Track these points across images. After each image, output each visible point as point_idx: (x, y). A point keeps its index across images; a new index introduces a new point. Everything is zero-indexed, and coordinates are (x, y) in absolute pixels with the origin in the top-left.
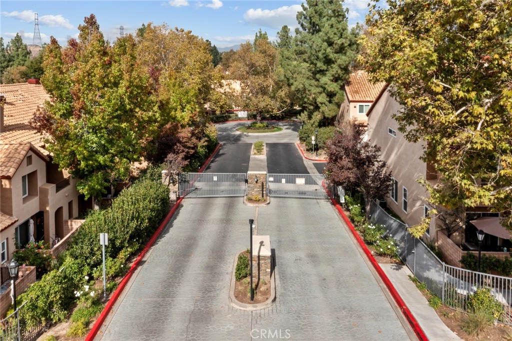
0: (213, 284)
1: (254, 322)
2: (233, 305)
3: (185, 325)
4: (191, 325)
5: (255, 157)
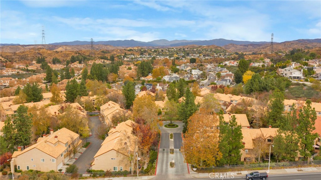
5: (170, 140)
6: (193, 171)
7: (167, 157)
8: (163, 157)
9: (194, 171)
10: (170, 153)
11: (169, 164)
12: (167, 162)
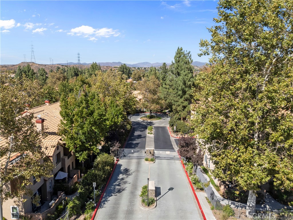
0: (134, 199)
1: (149, 214)
2: (141, 208)
3: (125, 215)
4: (127, 215)
5: (148, 135)
10: (146, 160)
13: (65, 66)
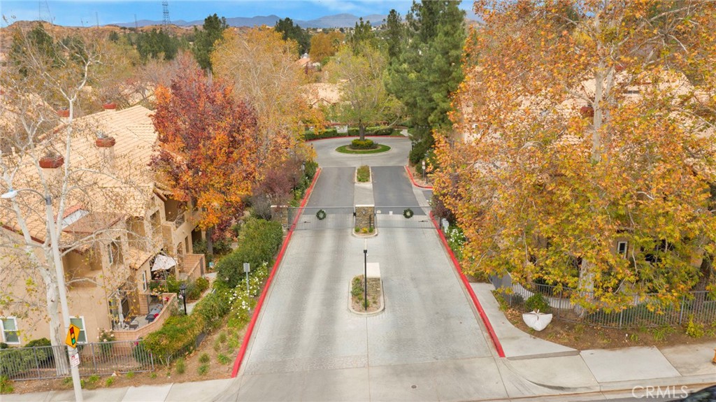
1: (369, 324)
2: (352, 314)
5: (358, 184)
6: (525, 336)
7: (338, 252)
8: (313, 253)
9: (534, 333)
10: (357, 231)
11: (346, 288)
12: (334, 278)
13: (131, 29)
